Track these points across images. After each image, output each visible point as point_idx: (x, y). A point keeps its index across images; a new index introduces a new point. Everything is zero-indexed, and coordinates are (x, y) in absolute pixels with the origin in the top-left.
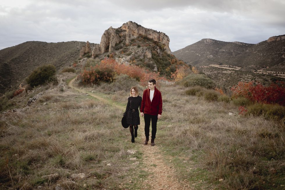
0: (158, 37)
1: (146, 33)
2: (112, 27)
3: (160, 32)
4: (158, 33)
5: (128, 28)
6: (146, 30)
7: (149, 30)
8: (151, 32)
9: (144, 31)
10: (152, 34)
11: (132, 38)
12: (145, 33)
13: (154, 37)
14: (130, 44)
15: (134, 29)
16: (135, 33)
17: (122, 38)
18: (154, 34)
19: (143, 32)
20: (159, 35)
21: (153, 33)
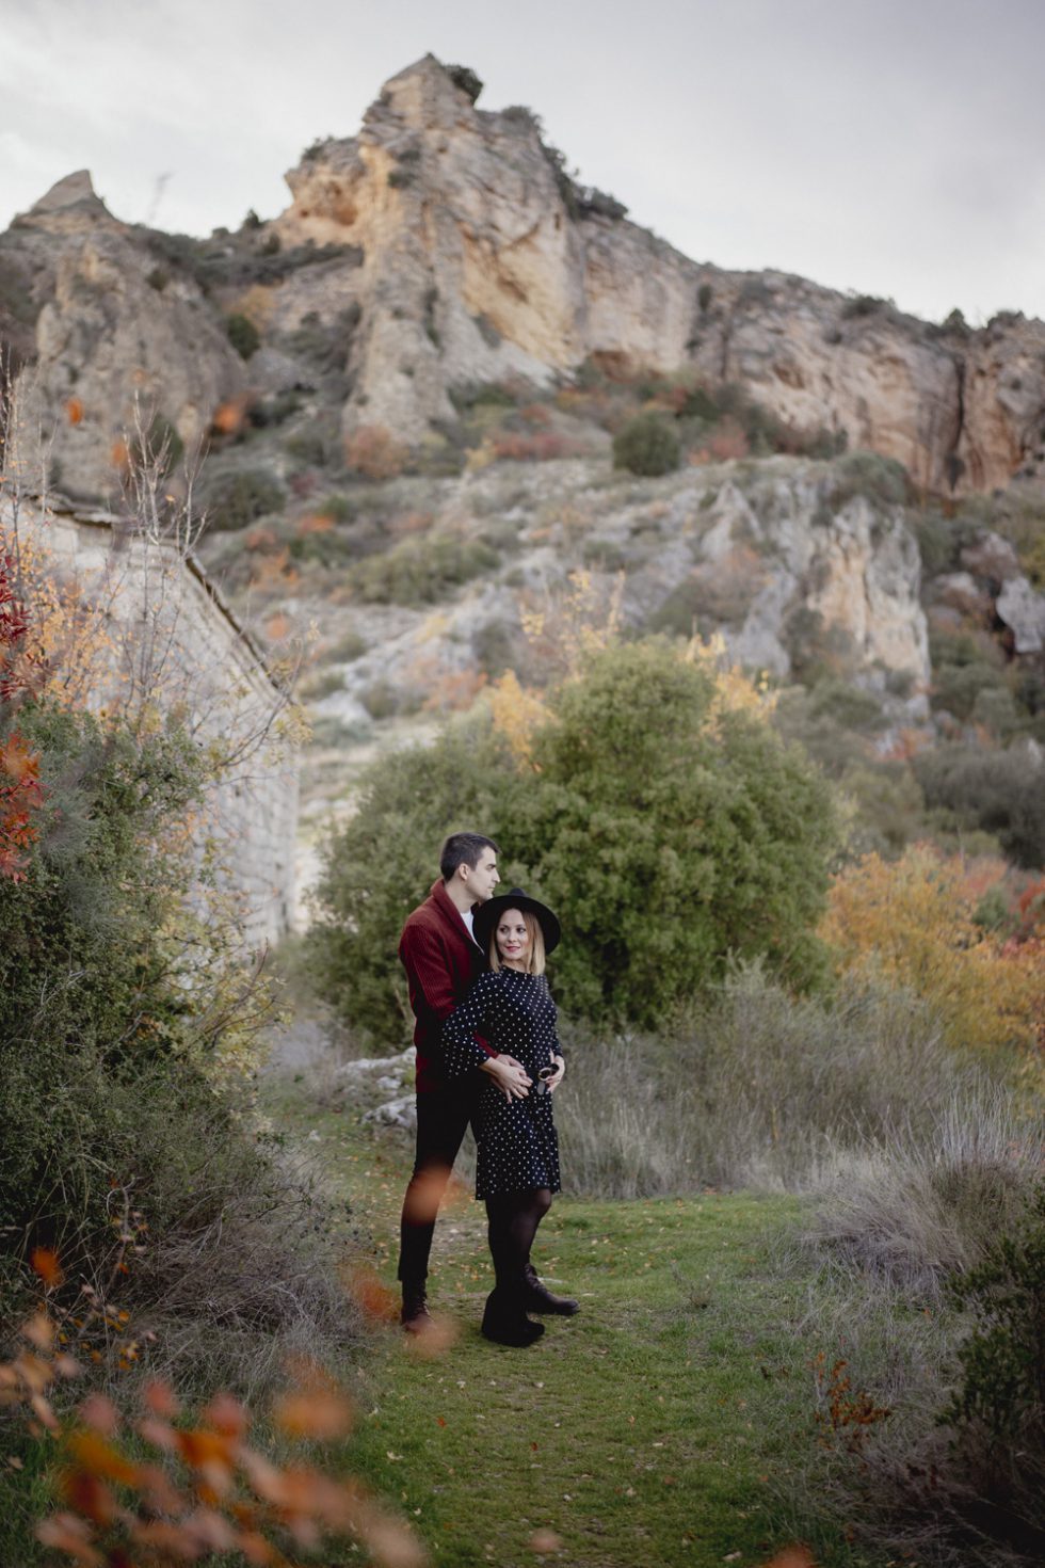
0: (930, 401)
1: (708, 352)
2: (81, 179)
3: (956, 315)
4: (933, 332)
5: (396, 181)
6: (704, 297)
7: (757, 291)
8: (803, 333)
9: (679, 304)
10: (811, 365)
11: (473, 361)
12: (693, 345)
13: (862, 408)
14: (436, 440)
15: (509, 223)
16: (515, 289)
17: (278, 365)
18: (859, 363)
19: (652, 317)
20: (946, 366)
21: (835, 339)
